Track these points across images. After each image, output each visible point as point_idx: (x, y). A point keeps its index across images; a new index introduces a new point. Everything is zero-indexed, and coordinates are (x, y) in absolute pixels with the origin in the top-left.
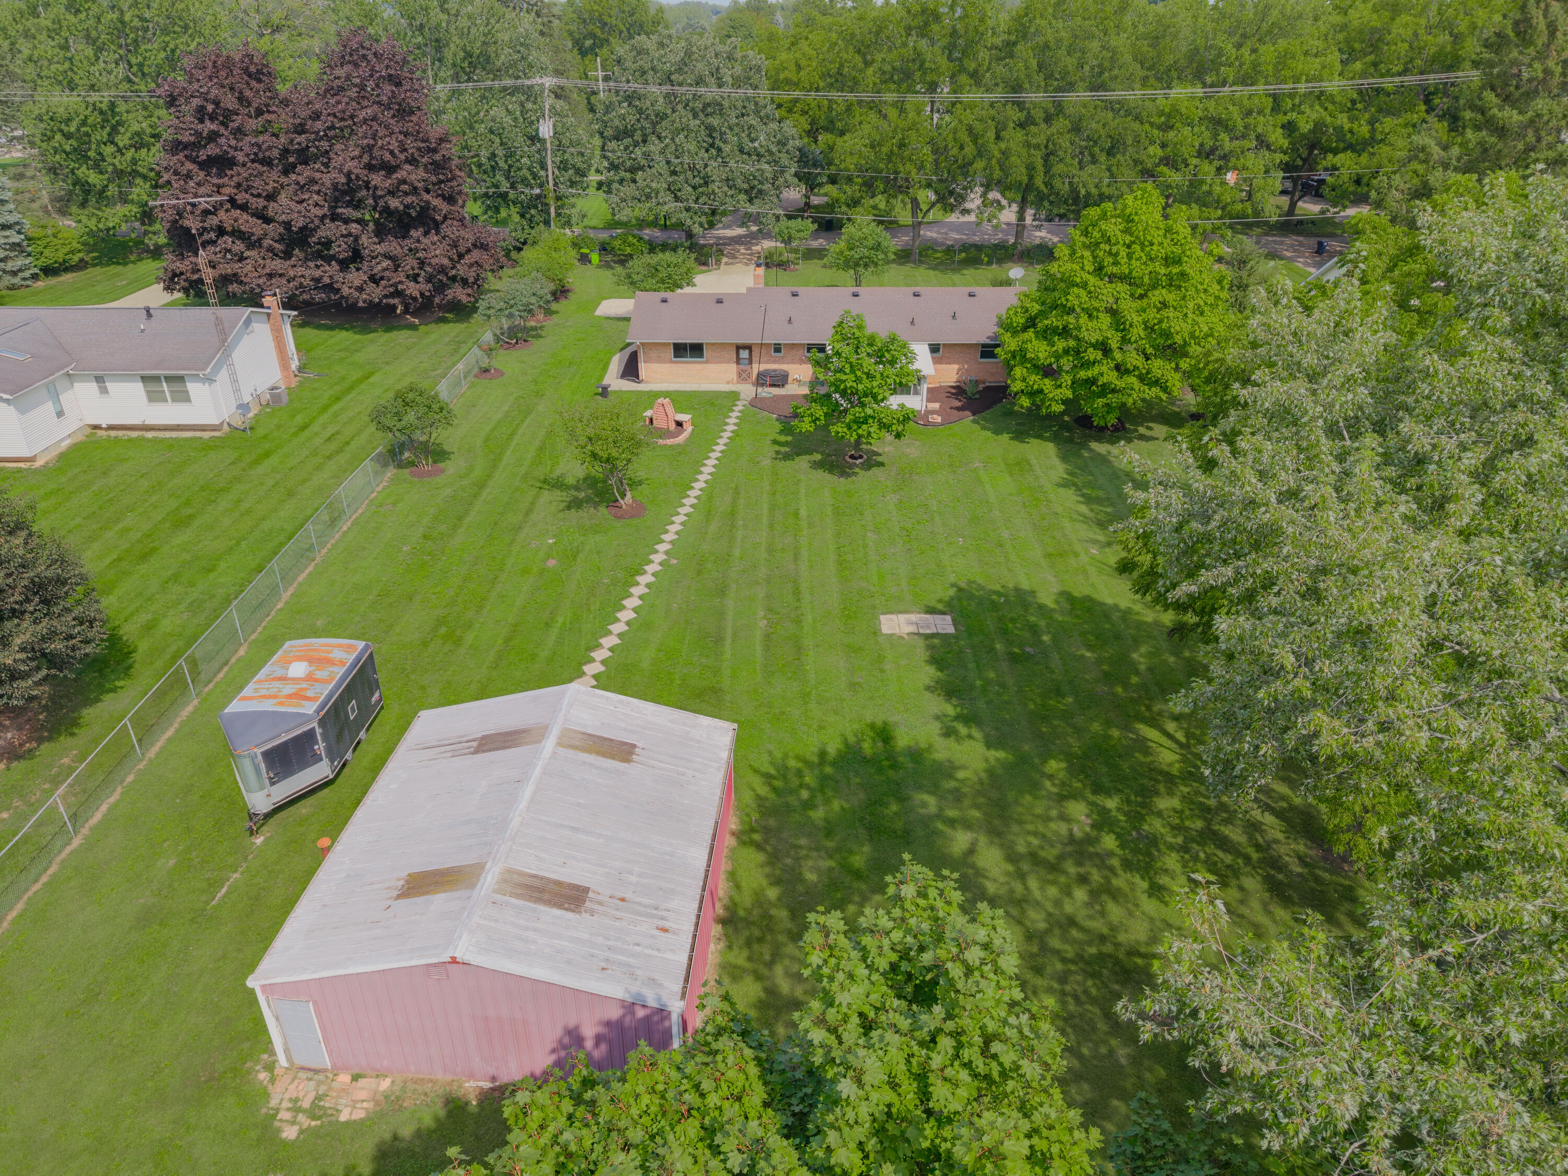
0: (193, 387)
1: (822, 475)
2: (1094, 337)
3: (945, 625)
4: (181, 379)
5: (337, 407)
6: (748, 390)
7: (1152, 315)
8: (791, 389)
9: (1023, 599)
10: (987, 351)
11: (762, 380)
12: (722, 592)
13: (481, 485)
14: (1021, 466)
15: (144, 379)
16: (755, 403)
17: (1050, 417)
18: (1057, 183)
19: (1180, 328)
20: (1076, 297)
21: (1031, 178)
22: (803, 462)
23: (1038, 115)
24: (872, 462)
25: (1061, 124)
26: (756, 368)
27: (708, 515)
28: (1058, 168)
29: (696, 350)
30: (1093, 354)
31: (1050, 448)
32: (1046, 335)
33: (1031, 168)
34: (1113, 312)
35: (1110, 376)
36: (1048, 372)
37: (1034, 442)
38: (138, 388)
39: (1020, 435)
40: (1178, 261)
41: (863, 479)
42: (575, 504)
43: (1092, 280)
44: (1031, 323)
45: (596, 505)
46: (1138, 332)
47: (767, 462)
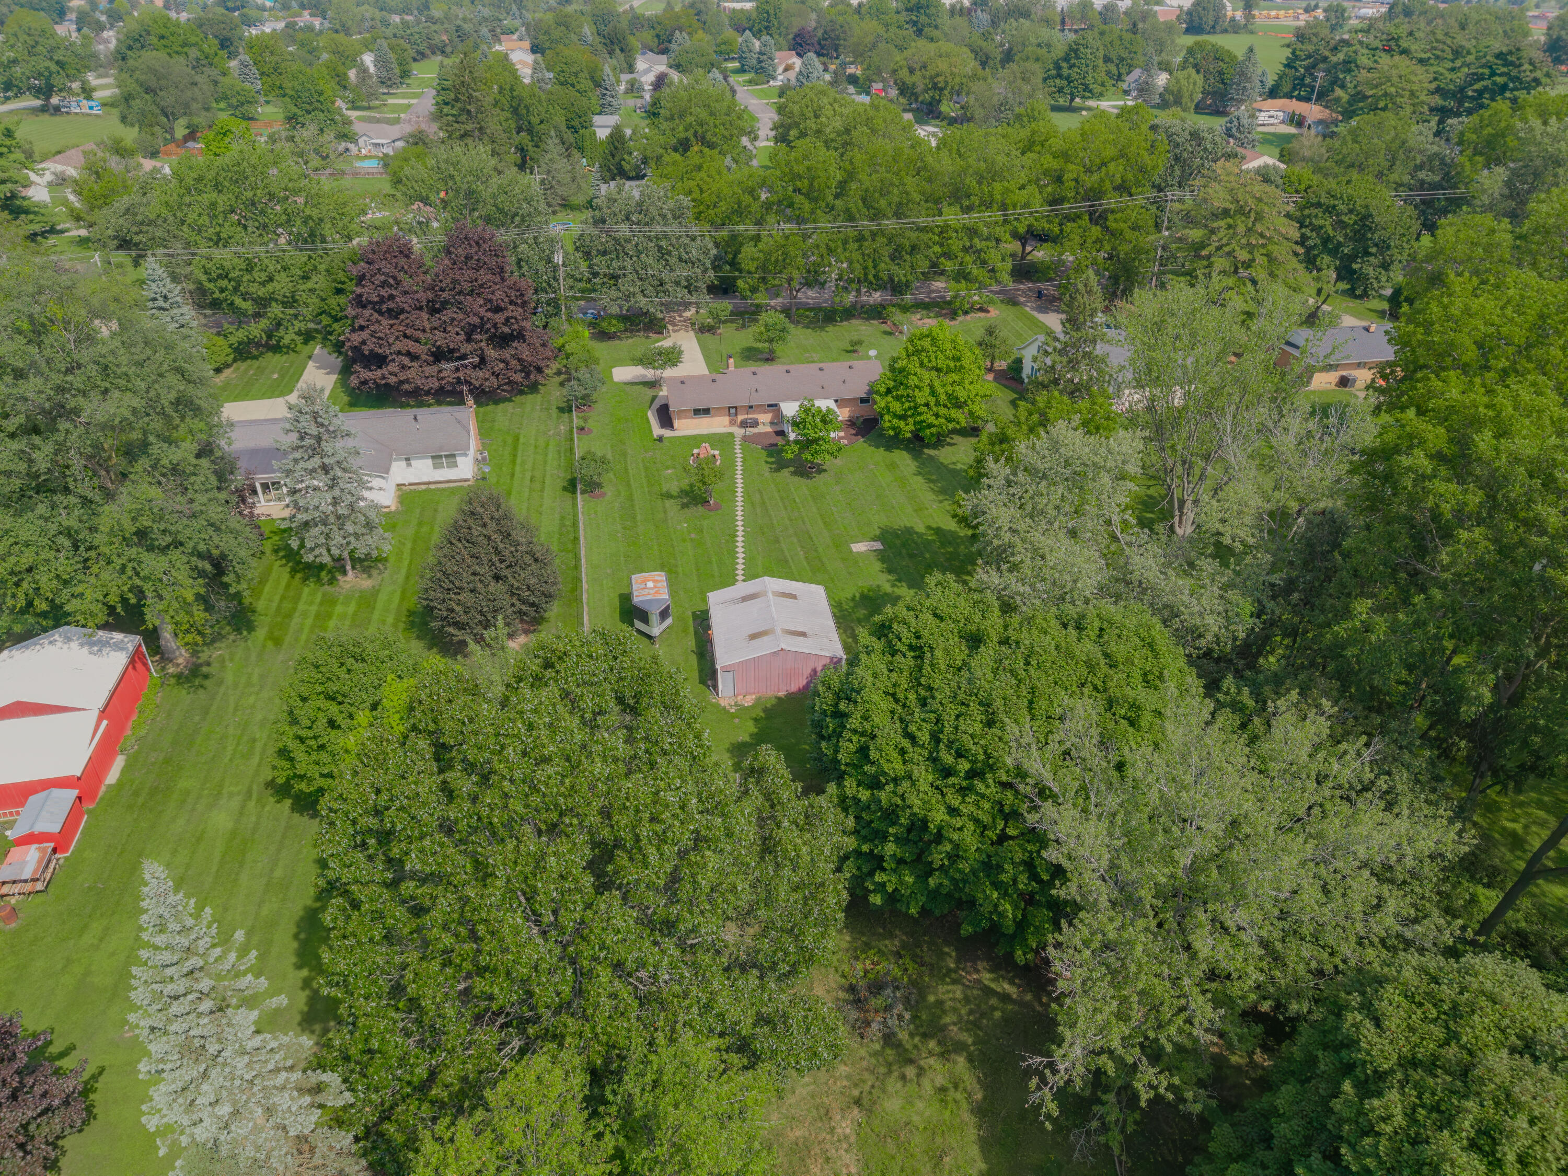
0: (459, 460)
1: (797, 479)
2: (923, 401)
3: (878, 545)
4: (454, 456)
5: (519, 461)
6: (739, 432)
7: (949, 389)
8: (761, 429)
9: (909, 531)
10: (864, 401)
11: (744, 424)
12: (777, 541)
13: (630, 498)
14: (892, 466)
15: (433, 457)
16: (745, 438)
17: (904, 440)
18: (881, 275)
19: (962, 394)
20: (913, 380)
21: (866, 274)
22: (786, 473)
23: (867, 235)
24: (821, 471)
25: (882, 240)
26: (740, 418)
27: (753, 505)
28: (882, 266)
29: (707, 411)
30: (922, 409)
31: (905, 454)
32: (898, 398)
33: (865, 268)
34: (932, 387)
35: (932, 420)
36: (903, 417)
37: (897, 452)
38: (429, 462)
39: (889, 448)
40: (959, 359)
41: (820, 479)
42: (684, 506)
43: (918, 370)
44: (889, 391)
45: (696, 505)
46: (943, 398)
47: (767, 474)
